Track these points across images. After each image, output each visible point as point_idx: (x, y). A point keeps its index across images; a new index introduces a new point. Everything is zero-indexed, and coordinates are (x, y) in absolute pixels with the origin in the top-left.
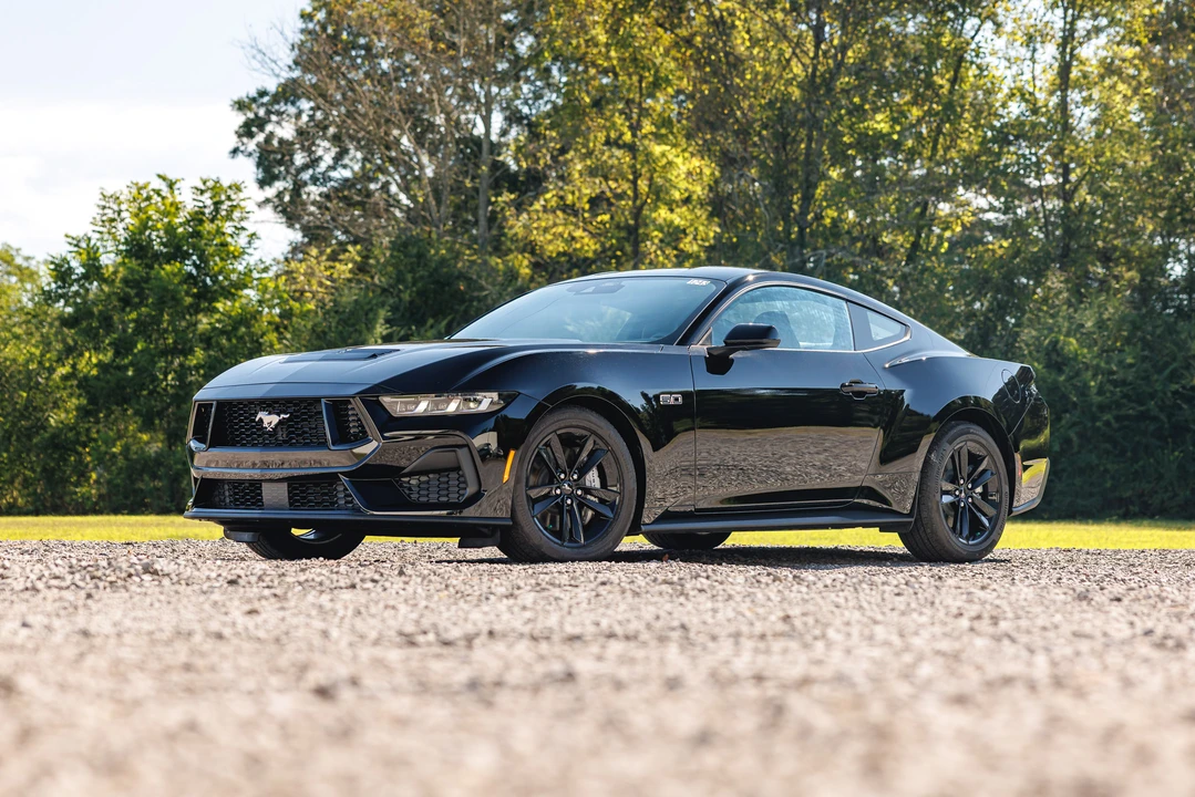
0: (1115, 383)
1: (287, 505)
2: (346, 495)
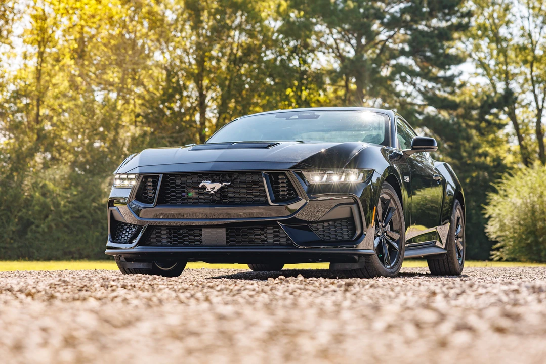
0: (70, 202)
1: (225, 243)
2: (275, 236)
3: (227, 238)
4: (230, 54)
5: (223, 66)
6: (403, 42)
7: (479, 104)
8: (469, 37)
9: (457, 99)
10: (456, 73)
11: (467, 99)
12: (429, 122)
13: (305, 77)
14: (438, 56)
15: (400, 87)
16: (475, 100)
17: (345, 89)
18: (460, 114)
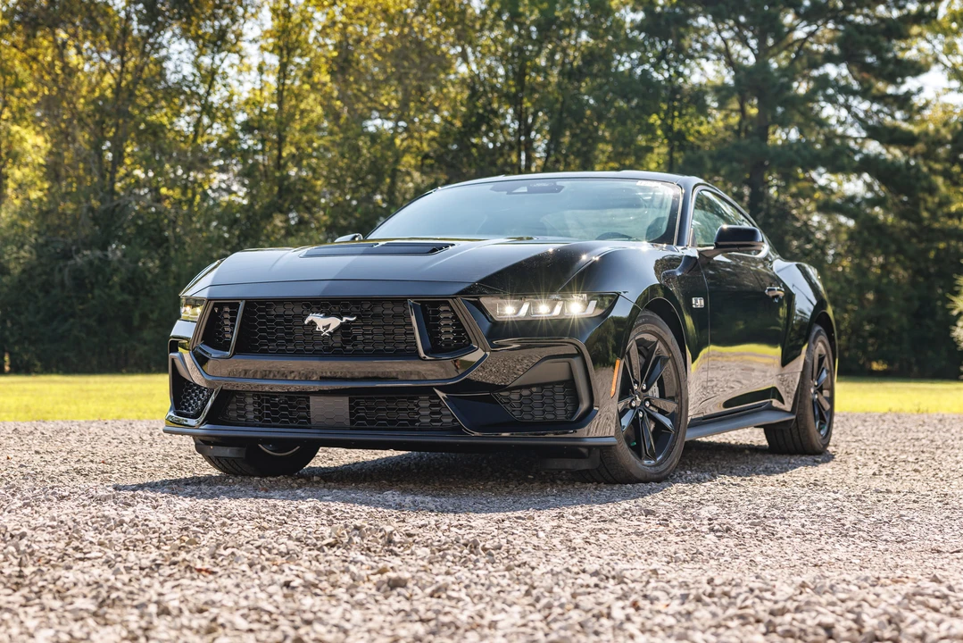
1: (347, 423)
2: (433, 413)
3: (351, 415)
4: (563, 64)
5: (554, 79)
6: (830, 42)
7: (949, 137)
8: (938, 33)
9: (915, 129)
10: (914, 89)
11: (931, 127)
12: (870, 165)
13: (678, 97)
14: (884, 62)
15: (828, 111)
16: (944, 131)
17: (740, 114)
18: (920, 151)
